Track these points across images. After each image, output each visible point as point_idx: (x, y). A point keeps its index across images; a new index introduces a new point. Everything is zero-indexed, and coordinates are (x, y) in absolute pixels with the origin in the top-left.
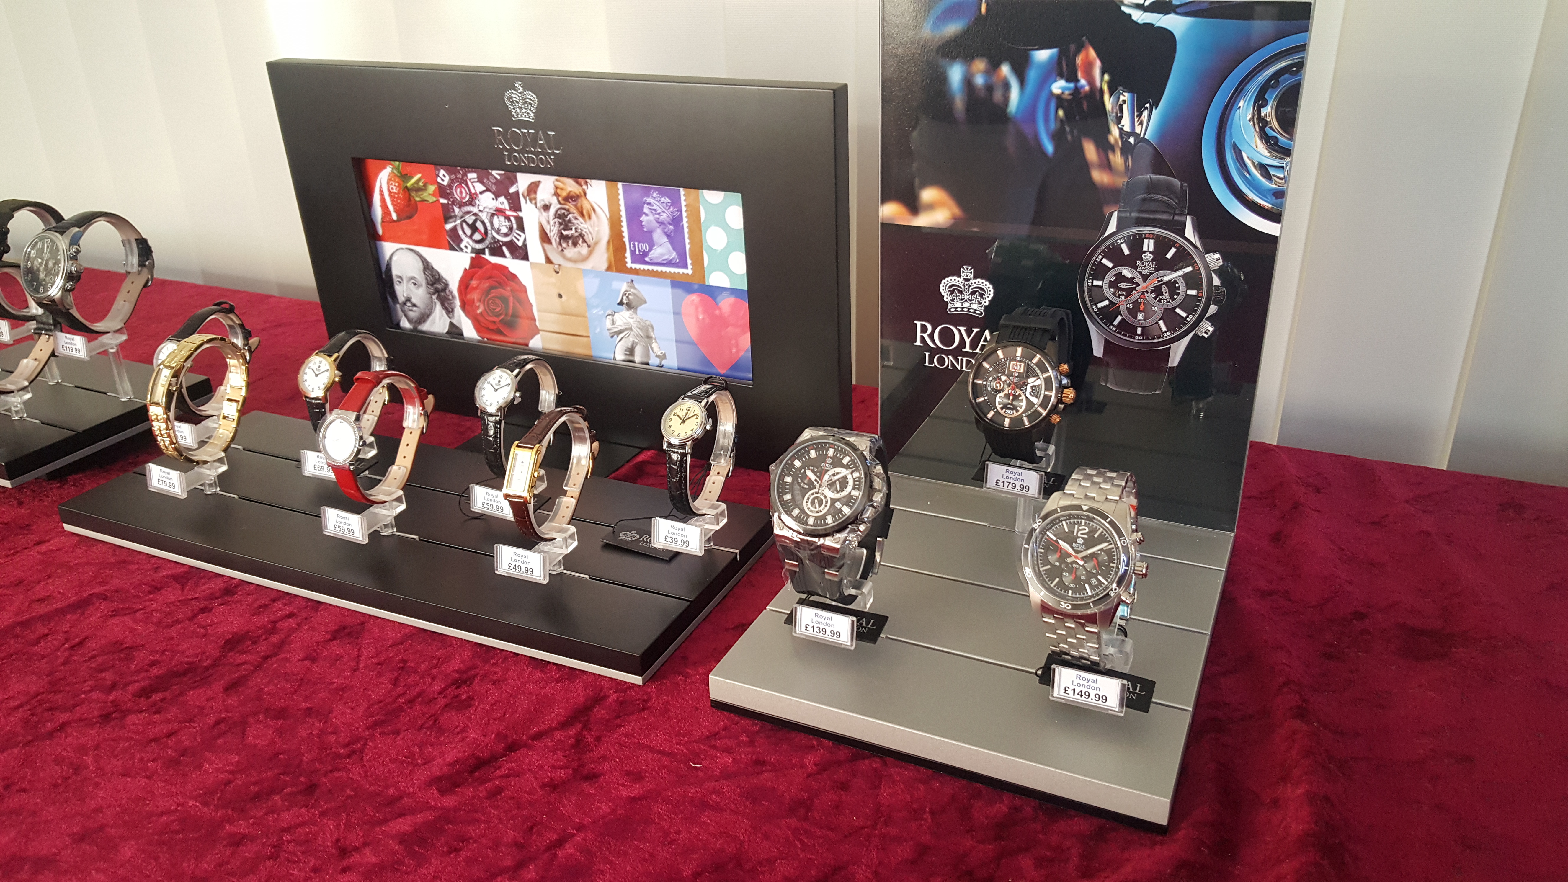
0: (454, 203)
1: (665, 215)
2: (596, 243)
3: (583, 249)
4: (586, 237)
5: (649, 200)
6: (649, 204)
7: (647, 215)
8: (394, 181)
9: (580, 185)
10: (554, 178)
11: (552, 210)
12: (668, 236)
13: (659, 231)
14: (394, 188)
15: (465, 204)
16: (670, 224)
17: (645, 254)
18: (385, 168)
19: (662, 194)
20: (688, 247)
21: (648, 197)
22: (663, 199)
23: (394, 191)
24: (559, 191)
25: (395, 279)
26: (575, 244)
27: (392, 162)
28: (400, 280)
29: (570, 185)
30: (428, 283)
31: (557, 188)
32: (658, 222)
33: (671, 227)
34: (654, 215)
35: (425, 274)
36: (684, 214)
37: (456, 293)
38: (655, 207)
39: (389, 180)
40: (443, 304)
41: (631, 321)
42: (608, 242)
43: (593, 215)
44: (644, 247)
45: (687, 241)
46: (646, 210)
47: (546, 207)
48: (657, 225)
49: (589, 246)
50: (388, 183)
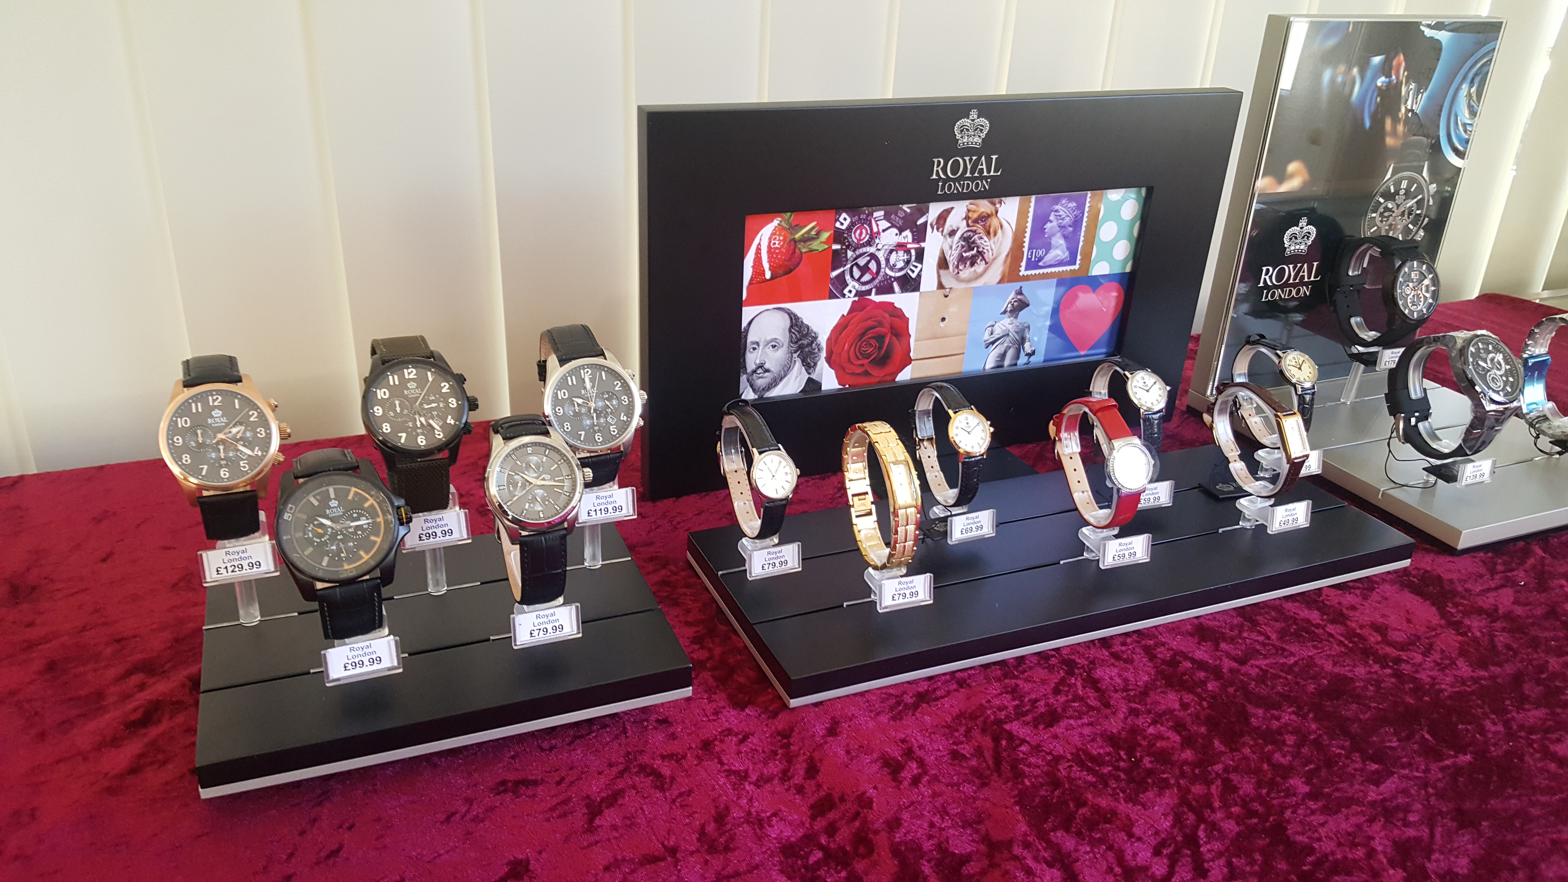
0: (848, 247)
1: (1068, 219)
2: (994, 259)
3: (980, 267)
4: (986, 256)
5: (1056, 207)
6: (1057, 211)
7: (1051, 222)
8: (780, 235)
9: (994, 204)
10: (967, 202)
11: (958, 235)
12: (1065, 237)
13: (1059, 234)
14: (777, 242)
15: (863, 246)
16: (1070, 226)
17: (1041, 259)
18: (772, 221)
19: (1070, 200)
20: (1081, 244)
21: (1057, 204)
22: (1070, 205)
23: (777, 246)
24: (970, 215)
25: (749, 346)
26: (972, 265)
27: (783, 214)
28: (755, 346)
29: (984, 206)
30: (791, 342)
31: (969, 211)
32: (1059, 227)
33: (1071, 229)
34: (1057, 220)
35: (790, 331)
36: (1086, 214)
37: (824, 345)
38: (1061, 213)
39: (773, 234)
40: (803, 361)
41: (1010, 327)
42: (1007, 256)
43: (1000, 231)
44: (1040, 253)
45: (1082, 239)
46: (1052, 218)
47: (952, 233)
48: (1058, 229)
49: (986, 263)
50: (770, 239)
